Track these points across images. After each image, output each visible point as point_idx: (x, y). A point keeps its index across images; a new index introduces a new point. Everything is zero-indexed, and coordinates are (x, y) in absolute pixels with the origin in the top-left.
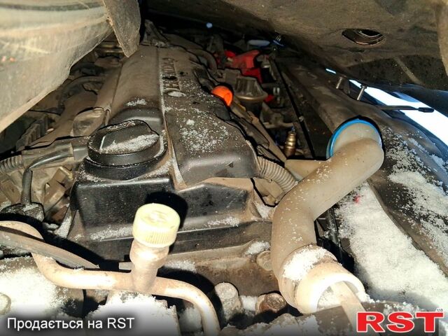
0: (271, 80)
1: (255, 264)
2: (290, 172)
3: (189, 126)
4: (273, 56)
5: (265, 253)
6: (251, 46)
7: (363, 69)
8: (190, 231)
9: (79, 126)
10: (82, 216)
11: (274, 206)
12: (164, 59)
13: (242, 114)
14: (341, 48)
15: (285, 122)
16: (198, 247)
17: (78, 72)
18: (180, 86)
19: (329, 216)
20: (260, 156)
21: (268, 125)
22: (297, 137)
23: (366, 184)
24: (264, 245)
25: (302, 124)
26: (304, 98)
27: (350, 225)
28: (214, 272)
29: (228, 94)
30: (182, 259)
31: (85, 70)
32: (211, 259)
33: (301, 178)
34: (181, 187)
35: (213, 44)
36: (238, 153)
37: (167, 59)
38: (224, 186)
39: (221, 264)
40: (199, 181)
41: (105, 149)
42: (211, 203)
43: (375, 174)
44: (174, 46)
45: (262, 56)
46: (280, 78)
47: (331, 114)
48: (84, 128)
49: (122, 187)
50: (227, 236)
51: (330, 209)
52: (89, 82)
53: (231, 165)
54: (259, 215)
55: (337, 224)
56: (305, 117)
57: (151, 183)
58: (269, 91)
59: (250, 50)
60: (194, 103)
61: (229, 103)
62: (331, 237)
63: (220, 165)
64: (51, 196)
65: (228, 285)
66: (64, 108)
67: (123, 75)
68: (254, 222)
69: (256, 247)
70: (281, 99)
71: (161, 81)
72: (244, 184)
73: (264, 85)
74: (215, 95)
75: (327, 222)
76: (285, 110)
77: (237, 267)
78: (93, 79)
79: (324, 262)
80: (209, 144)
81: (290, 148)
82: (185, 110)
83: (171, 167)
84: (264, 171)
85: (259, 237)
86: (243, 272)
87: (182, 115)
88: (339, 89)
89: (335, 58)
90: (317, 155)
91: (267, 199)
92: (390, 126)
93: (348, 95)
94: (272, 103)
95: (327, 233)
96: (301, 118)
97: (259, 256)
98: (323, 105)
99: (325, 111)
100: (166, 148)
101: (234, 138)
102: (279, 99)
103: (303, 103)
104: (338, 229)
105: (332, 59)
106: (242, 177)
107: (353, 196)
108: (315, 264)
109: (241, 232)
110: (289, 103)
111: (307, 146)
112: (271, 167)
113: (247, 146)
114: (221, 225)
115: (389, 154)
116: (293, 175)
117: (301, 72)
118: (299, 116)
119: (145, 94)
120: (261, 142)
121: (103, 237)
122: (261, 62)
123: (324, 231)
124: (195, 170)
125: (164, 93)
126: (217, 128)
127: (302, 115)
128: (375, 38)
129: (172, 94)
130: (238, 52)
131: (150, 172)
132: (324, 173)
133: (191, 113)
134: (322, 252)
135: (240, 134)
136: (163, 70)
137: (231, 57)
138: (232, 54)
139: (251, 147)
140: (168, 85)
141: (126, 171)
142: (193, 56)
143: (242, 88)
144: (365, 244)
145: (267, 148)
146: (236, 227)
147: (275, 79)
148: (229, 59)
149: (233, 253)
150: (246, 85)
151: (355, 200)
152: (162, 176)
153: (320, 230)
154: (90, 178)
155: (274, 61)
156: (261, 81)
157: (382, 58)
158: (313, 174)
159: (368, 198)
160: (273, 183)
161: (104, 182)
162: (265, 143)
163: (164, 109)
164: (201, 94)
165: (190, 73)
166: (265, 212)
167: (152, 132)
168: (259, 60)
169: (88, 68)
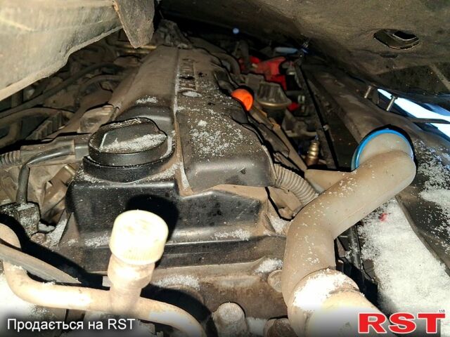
0: (296, 88)
1: (266, 284)
2: (310, 184)
3: (200, 127)
4: (299, 62)
5: (278, 273)
6: (277, 53)
7: (395, 76)
8: (195, 243)
9: (86, 123)
10: (77, 219)
11: (290, 220)
12: (184, 60)
13: (262, 119)
14: (371, 52)
15: (309, 131)
16: (203, 261)
17: (97, 70)
18: (197, 86)
19: (352, 234)
20: (276, 163)
21: (290, 133)
22: (320, 147)
23: (394, 201)
24: (277, 263)
25: (326, 133)
26: (330, 107)
27: (375, 245)
28: (220, 290)
29: (249, 98)
30: (184, 273)
31: (105, 70)
32: (216, 275)
33: (321, 190)
34: (187, 193)
35: (238, 50)
36: (251, 159)
37: (187, 59)
38: (235, 194)
39: (227, 281)
40: (207, 187)
41: (106, 148)
42: (219, 213)
43: (404, 190)
44: (196, 48)
45: (287, 63)
46: (305, 84)
47: (358, 123)
48: (91, 126)
49: (121, 190)
50: (235, 252)
51: (353, 227)
52: (107, 80)
53: (243, 172)
54: (273, 229)
55: (360, 243)
56: (330, 126)
57: (153, 187)
58: (294, 99)
59: (276, 57)
60: (210, 104)
61: (248, 108)
62: (352, 258)
63: (231, 171)
64: (52, 195)
65: (234, 305)
66: (79, 107)
67: (140, 73)
68: (266, 236)
69: (268, 265)
70: (306, 108)
71: (178, 81)
72: (258, 194)
73: (288, 93)
74: (233, 98)
75: (349, 240)
76: (309, 119)
77: (245, 285)
78: (111, 77)
79: (342, 290)
80: (221, 147)
81: (312, 158)
82: (199, 110)
83: (178, 171)
84: (281, 181)
85: (272, 254)
86: (252, 291)
87: (194, 116)
88: (368, 98)
89: (365, 65)
90: (340, 165)
91: (283, 212)
92: (422, 140)
93: (377, 105)
94: (296, 112)
95: (349, 253)
96: (326, 127)
97: (270, 275)
98: (350, 114)
99: (352, 121)
100: (173, 149)
101: (249, 142)
102: (303, 108)
103: (329, 111)
104: (361, 249)
105: (361, 65)
106: (256, 185)
107: (379, 214)
108: (332, 293)
109: (252, 246)
110: (313, 110)
111: (330, 156)
112: (288, 177)
113: (263, 151)
114: (229, 237)
115: (420, 169)
116: (313, 187)
117: (327, 79)
118: (323, 124)
119: (156, 92)
120: (281, 150)
121: (99, 245)
122: (287, 69)
123: (346, 250)
124: (203, 175)
125: (179, 93)
126: (231, 131)
127: (327, 124)
128: (410, 42)
129: (187, 94)
130: (264, 58)
131: (153, 174)
132: (348, 186)
133: (204, 113)
134: (341, 278)
135: (256, 138)
136: (181, 70)
137: (256, 63)
138: (257, 59)
139: (267, 153)
140: (184, 85)
141: (127, 173)
142: (215, 59)
143: (264, 94)
144: (391, 268)
145: (287, 156)
146: (245, 241)
147: (300, 86)
148: (254, 65)
149: (242, 270)
150: (269, 91)
151: (381, 217)
152: (166, 180)
153: (341, 249)
154: (87, 178)
155: (300, 67)
156: (285, 88)
157: (416, 65)
158: (336, 187)
159: (395, 216)
160: (290, 194)
161: (101, 184)
162: (285, 151)
163: (176, 109)
164: (218, 95)
165: (209, 74)
166: (279, 225)
167: (160, 131)
168: (284, 66)
169: (108, 67)
